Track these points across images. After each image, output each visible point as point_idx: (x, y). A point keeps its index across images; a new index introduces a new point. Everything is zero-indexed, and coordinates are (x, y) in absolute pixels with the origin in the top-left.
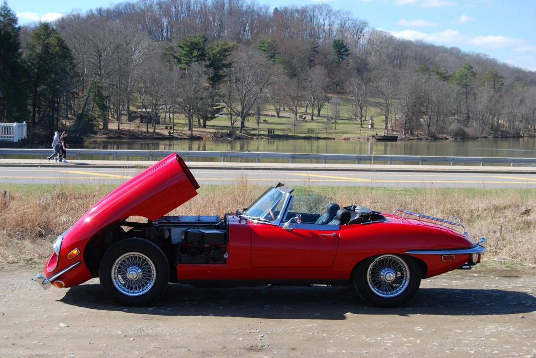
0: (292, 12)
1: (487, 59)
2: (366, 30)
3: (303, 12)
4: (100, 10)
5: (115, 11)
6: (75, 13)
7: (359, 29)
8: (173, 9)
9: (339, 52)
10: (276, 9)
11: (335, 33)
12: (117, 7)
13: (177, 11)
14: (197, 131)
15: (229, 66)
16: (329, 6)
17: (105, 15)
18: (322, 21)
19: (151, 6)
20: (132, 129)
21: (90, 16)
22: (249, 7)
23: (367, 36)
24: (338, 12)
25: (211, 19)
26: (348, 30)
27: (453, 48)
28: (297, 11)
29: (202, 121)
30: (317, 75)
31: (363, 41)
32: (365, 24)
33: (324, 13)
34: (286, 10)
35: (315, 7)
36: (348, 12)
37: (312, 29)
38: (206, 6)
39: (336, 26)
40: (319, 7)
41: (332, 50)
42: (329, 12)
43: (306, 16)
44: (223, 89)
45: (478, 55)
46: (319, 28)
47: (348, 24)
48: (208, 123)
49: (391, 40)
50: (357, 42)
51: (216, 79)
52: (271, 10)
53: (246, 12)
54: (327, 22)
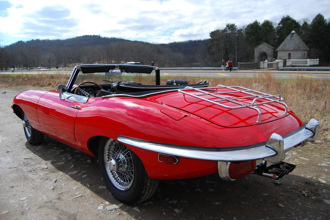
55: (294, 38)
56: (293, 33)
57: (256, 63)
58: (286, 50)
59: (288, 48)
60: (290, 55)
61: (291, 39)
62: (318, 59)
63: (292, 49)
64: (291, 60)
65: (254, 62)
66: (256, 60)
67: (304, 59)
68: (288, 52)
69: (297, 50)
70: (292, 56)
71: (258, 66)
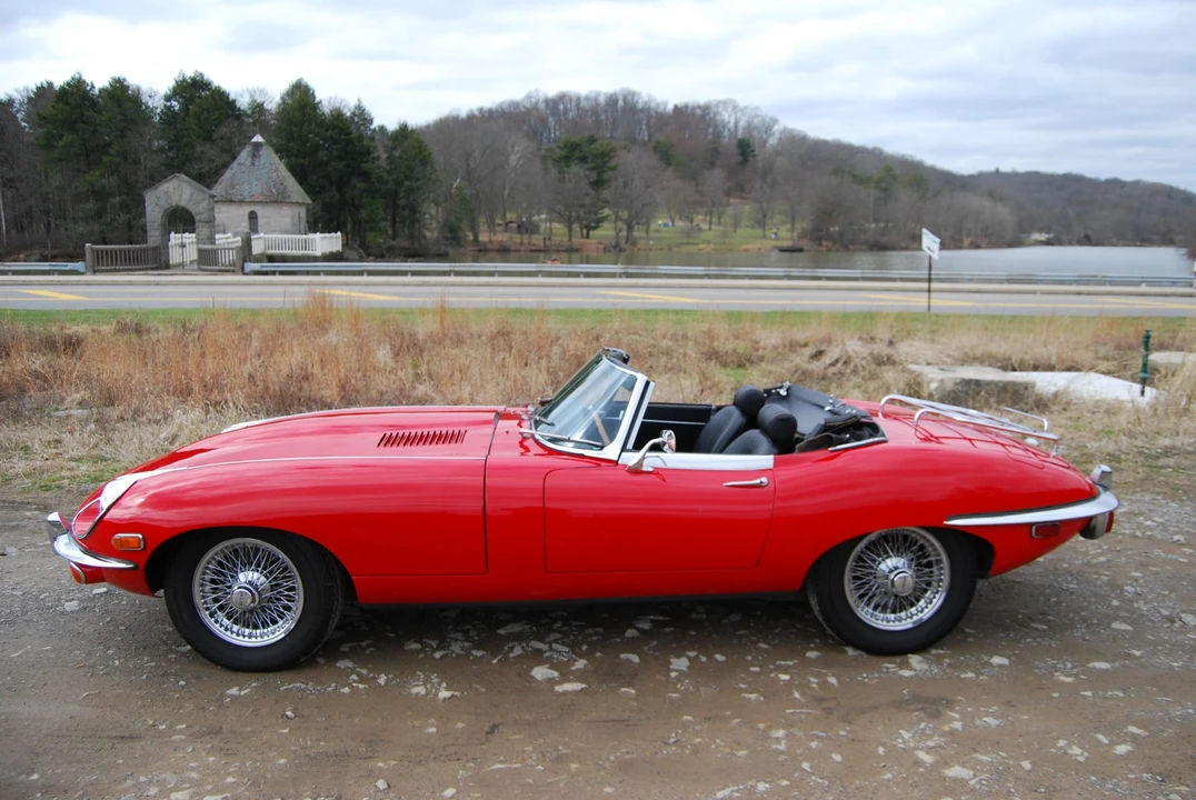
0: (694, 108)
1: (913, 162)
2: (776, 128)
3: (706, 109)
4: (481, 110)
5: (497, 111)
6: (454, 113)
7: (768, 128)
8: (561, 107)
9: (743, 154)
10: (676, 107)
11: (741, 131)
12: (500, 106)
13: (565, 108)
14: (577, 240)
15: (614, 169)
16: (735, 101)
17: (487, 115)
18: (726, 118)
19: (536, 103)
20: (505, 239)
21: (471, 117)
22: (646, 103)
23: (777, 136)
24: (746, 108)
25: (603, 117)
26: (755, 128)
27: (874, 149)
28: (699, 107)
29: (585, 231)
30: (716, 178)
31: (773, 141)
32: (775, 121)
33: (730, 109)
34: (686, 107)
35: (719, 102)
36: (757, 108)
37: (716, 127)
38: (598, 104)
39: (742, 123)
40: (725, 103)
41: (735, 151)
42: (735, 107)
43: (709, 113)
44: (606, 193)
45: (903, 156)
46: (724, 127)
47: (756, 121)
48: (592, 233)
49: (804, 139)
50: (766, 141)
51: (598, 184)
52: (670, 107)
53: (643, 110)
54: (732, 120)
55: (263, 160)
56: (258, 146)
57: (156, 249)
58: (241, 202)
59: (245, 194)
60: (253, 217)
61: (253, 164)
62: (339, 234)
63: (261, 199)
64: (262, 235)
65: (146, 243)
66: (154, 237)
67: (300, 233)
68: (247, 209)
69: (276, 202)
70: (261, 221)
71: (163, 259)
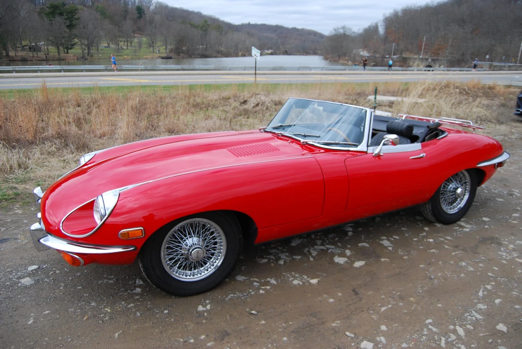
1: (215, 18)
9: (139, 13)
11: (137, 2)
14: (63, 55)
15: (78, 19)
20: (24, 55)
23: (154, 5)
29: (66, 50)
30: (128, 24)
31: (152, 7)
41: (136, 12)
44: (74, 31)
45: (210, 16)
48: (69, 51)
49: (166, 7)
50: (149, 7)
51: (70, 27)
